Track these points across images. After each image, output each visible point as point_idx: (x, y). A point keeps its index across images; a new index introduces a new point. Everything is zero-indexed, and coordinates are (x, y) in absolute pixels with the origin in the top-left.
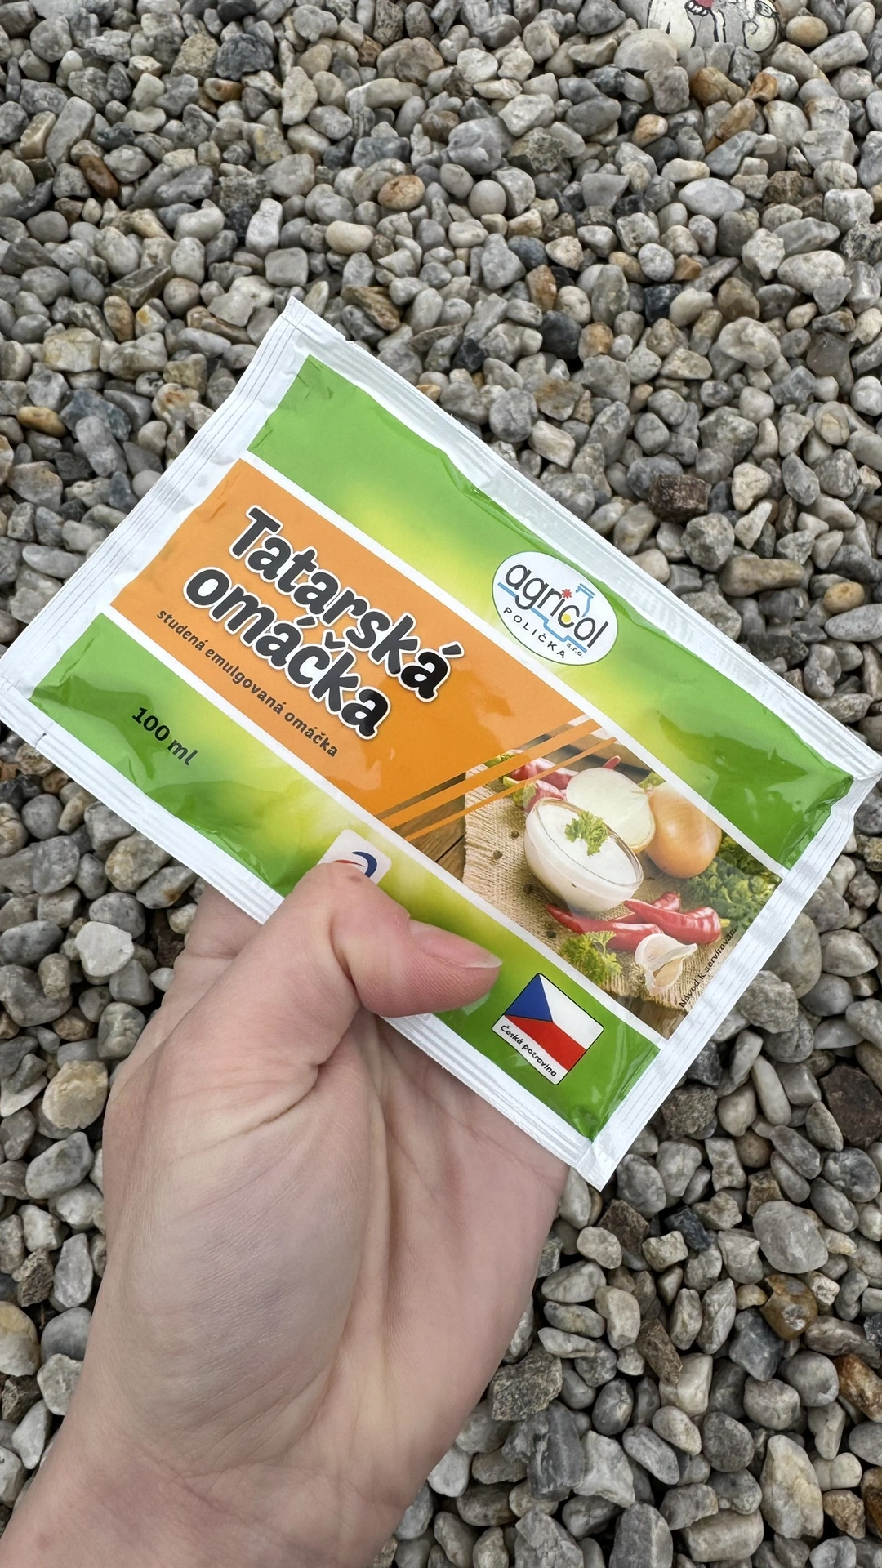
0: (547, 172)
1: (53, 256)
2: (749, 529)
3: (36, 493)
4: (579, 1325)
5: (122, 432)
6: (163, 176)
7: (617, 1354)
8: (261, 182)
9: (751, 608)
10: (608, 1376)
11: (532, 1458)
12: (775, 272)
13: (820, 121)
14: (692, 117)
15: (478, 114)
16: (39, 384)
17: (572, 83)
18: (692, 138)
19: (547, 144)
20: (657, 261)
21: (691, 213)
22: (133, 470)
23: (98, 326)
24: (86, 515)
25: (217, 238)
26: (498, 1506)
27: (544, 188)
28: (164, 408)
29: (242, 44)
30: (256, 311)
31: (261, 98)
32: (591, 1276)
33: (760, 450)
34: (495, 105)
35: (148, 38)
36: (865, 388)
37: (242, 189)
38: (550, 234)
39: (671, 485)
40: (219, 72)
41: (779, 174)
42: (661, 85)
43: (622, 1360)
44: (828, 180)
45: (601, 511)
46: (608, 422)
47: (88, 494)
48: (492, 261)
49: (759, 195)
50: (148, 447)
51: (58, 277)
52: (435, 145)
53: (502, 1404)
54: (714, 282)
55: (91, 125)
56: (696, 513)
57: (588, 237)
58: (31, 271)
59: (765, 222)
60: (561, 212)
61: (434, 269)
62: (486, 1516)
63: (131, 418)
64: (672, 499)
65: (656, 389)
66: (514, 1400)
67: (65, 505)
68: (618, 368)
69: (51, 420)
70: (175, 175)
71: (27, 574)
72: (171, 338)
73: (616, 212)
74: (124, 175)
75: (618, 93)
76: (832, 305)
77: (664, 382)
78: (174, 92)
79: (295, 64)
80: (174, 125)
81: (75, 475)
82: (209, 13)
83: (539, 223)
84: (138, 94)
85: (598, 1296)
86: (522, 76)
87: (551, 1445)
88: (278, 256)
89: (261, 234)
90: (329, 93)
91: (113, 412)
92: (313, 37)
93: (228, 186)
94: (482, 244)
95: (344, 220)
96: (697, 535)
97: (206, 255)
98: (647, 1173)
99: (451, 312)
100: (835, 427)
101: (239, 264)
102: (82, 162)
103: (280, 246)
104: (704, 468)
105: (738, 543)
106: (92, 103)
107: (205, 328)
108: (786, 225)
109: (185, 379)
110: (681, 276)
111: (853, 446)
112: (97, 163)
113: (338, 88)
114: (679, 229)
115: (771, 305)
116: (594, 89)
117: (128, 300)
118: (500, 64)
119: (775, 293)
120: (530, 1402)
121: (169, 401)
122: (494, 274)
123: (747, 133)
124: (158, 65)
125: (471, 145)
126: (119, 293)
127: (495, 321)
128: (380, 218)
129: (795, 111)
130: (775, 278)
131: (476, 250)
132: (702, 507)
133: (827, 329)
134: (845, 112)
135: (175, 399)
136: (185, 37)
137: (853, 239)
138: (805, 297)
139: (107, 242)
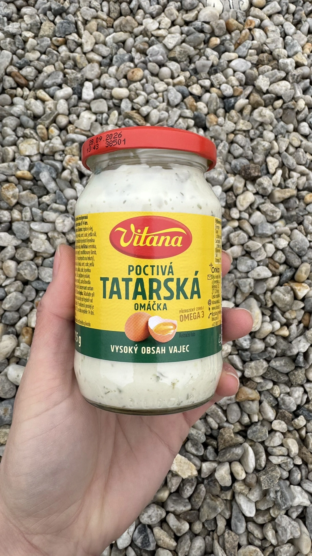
0: (183, 61)
1: (12, 112)
2: (276, 180)
3: (29, 203)
4: (281, 453)
5: (54, 175)
6: (44, 77)
7: (293, 459)
8: (82, 76)
9: (282, 206)
10: (292, 466)
11: (276, 498)
12: (267, 90)
13: (270, 34)
14: (228, 37)
15: (155, 43)
16: (20, 162)
17: (186, 28)
18: (230, 45)
19: (182, 52)
20: (228, 90)
21: (235, 71)
22: (61, 189)
23: (36, 137)
24: (49, 208)
25: (71, 99)
26: (267, 516)
27: (183, 67)
28: (68, 164)
29: (65, 24)
30: (92, 124)
31: (75, 43)
32: (279, 436)
33: (273, 152)
34: (160, 39)
35: (27, 25)
36: (303, 126)
37: (76, 79)
38: (189, 84)
39: (249, 168)
40: (57, 35)
41: (261, 55)
42: (217, 27)
43: (295, 460)
44: (278, 56)
45: (227, 180)
46: (222, 149)
47: (48, 200)
48: (172, 96)
49: (255, 62)
50: (65, 179)
51: (15, 120)
52: (142, 55)
53: (265, 484)
54: (247, 95)
55: (12, 59)
56: (259, 177)
57: (202, 84)
58: (5, 119)
59: (260, 73)
60: (191, 76)
61: (153, 101)
62: (264, 520)
63: (56, 169)
64: (250, 173)
65: (236, 135)
66: (268, 482)
67: (41, 206)
68: (222, 130)
69: (28, 175)
70: (49, 76)
71: (33, 233)
72: (63, 138)
73: (210, 74)
74: (30, 78)
75: (202, 31)
76: (289, 100)
77: (237, 132)
78: (42, 44)
79: (84, 30)
80: (44, 57)
81: (41, 194)
82: (49, 13)
83: (184, 81)
84: (28, 46)
85: (284, 442)
86: (168, 27)
87: (282, 493)
88: (95, 103)
89: (88, 95)
90: (99, 39)
91: (50, 168)
92: (89, 19)
93: (71, 79)
94: (166, 90)
95: (116, 87)
96: (260, 184)
97: (68, 105)
98: (290, 399)
99: (163, 116)
100: (296, 141)
101: (81, 107)
102: (12, 74)
103: (95, 99)
104: (257, 160)
105: (274, 185)
106: (11, 51)
107: (75, 133)
108: (267, 73)
109: (73, 153)
110: (236, 94)
111: (303, 146)
112: (18, 74)
113: (102, 38)
114: (232, 78)
115: (268, 101)
116: (194, 30)
117: (44, 125)
118: (160, 24)
119: (269, 97)
120: (273, 481)
121: (70, 161)
122: (173, 101)
123: (248, 41)
124: (33, 34)
125: (157, 55)
126: (40, 124)
127: (177, 118)
128: (129, 85)
129: (262, 32)
130: (268, 92)
131: (165, 93)
132: (260, 174)
133: (288, 108)
134: (279, 31)
135: (71, 161)
136: (41, 23)
137: (291, 76)
138: (279, 97)
139: (31, 105)
